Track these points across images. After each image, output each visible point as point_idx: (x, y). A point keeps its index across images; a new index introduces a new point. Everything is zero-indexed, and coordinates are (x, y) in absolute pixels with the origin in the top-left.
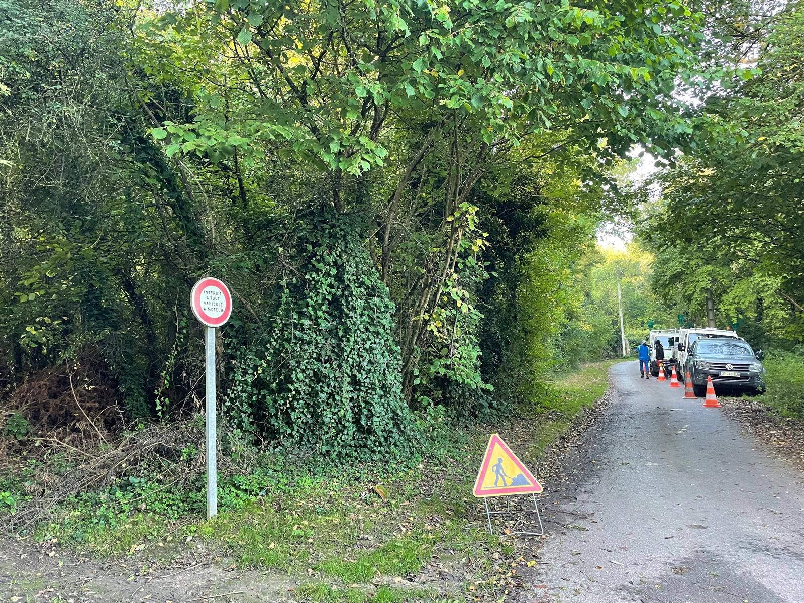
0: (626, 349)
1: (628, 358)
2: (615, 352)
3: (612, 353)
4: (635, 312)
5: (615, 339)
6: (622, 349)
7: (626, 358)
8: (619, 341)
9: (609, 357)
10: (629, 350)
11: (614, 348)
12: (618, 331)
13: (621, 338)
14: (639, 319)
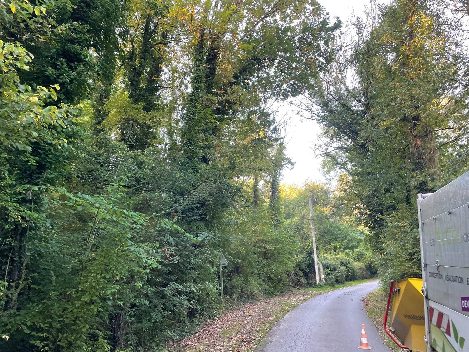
0: (319, 275)
1: (322, 286)
2: (308, 278)
3: (303, 280)
4: (329, 237)
5: (307, 263)
6: (315, 275)
7: (320, 286)
8: (311, 266)
9: (299, 285)
10: (323, 276)
11: (305, 274)
12: (310, 253)
13: (313, 262)
14: (332, 244)
